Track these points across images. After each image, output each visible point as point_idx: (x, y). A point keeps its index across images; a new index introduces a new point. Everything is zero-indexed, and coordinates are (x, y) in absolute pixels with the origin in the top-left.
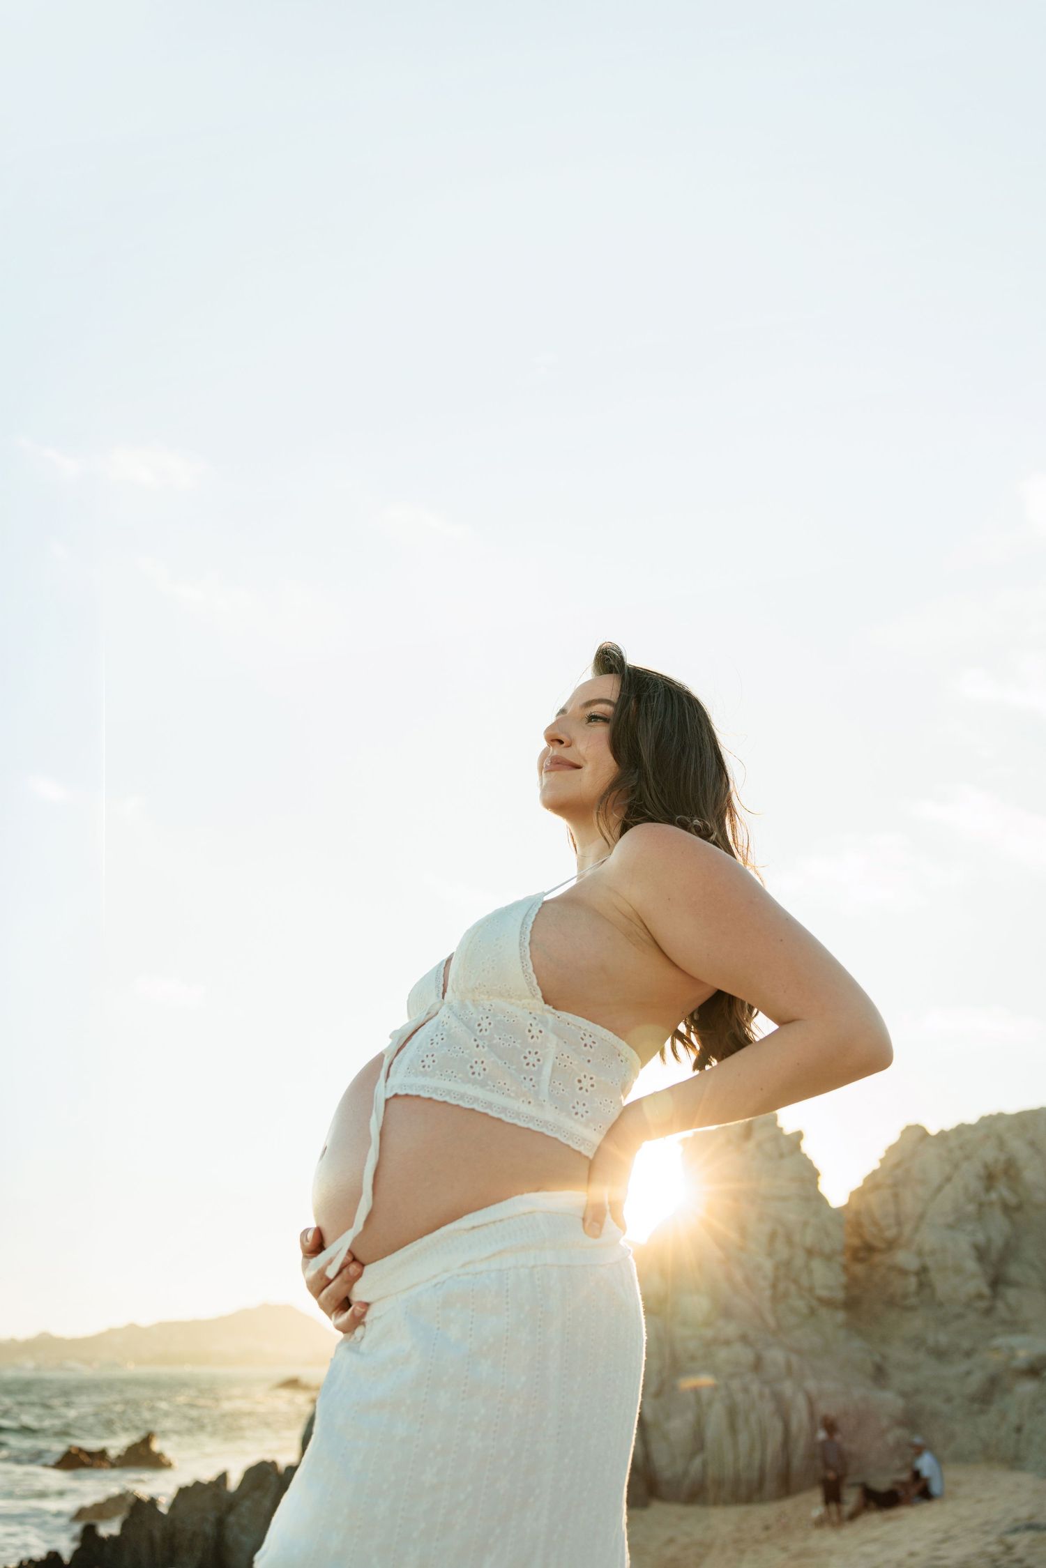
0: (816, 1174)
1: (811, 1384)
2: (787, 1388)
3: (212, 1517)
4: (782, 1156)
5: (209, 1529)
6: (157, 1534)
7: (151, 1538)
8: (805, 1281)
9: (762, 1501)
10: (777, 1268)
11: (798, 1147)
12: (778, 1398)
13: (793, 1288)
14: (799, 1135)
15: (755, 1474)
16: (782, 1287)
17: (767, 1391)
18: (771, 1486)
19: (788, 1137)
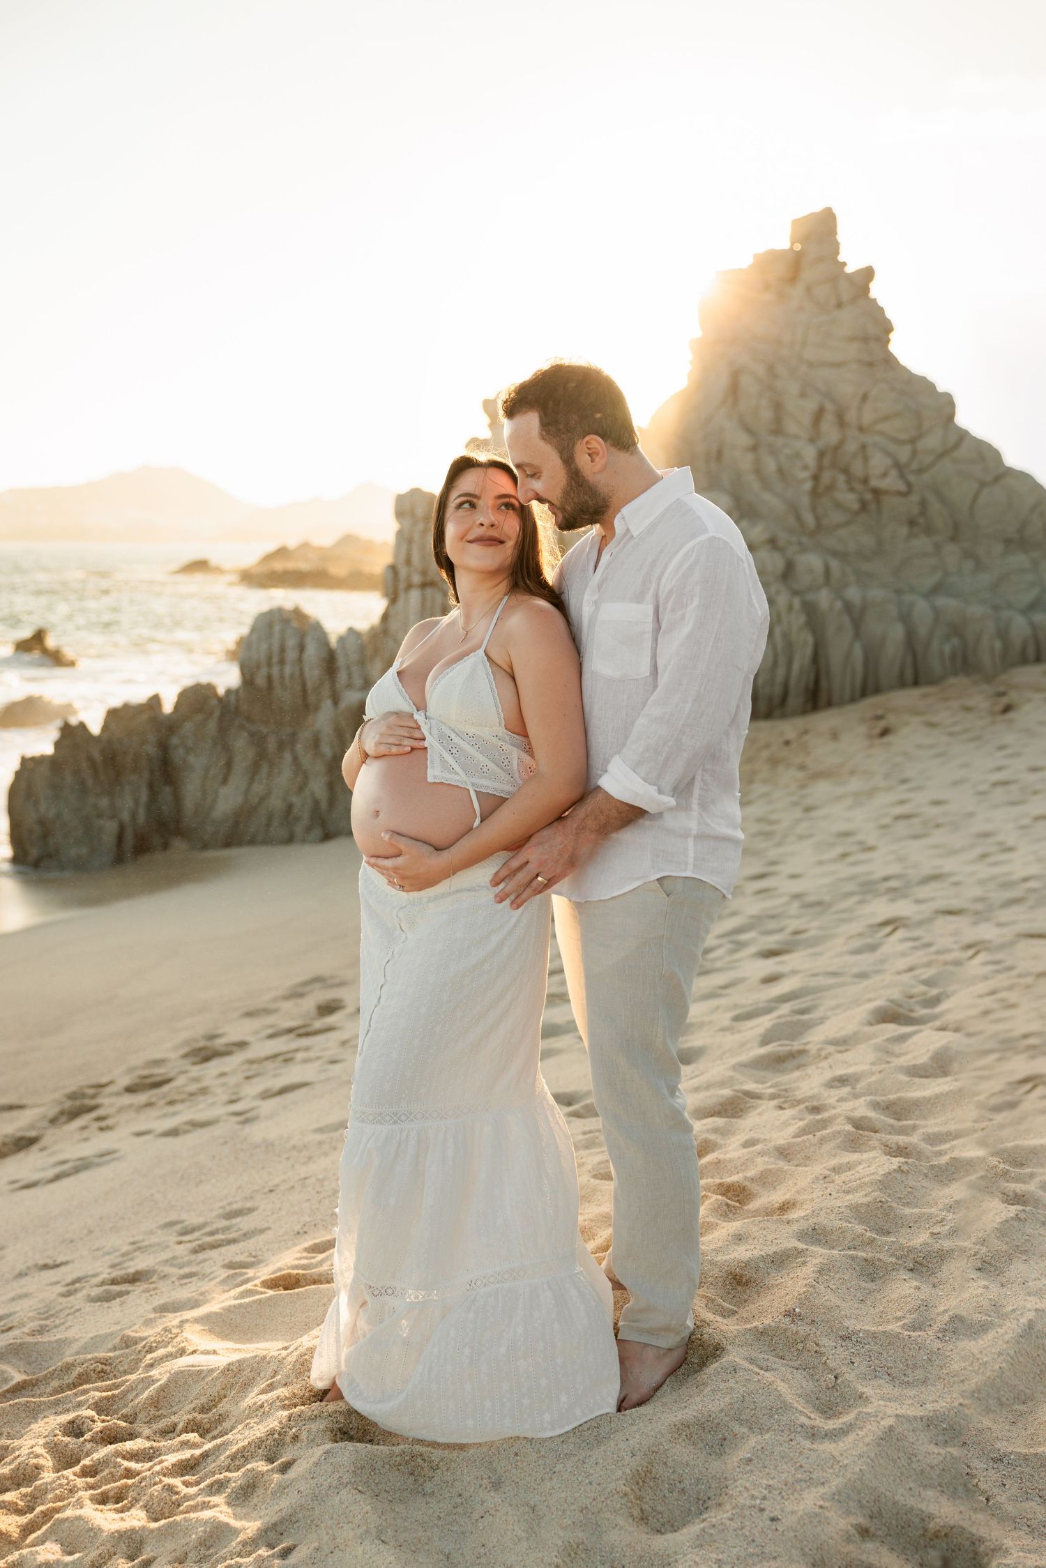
0: (887, 328)
1: (853, 593)
2: (824, 598)
3: (152, 738)
4: (839, 305)
5: (151, 749)
6: (97, 756)
7: (90, 759)
8: (857, 469)
9: (783, 716)
10: (821, 454)
11: (866, 290)
12: (810, 610)
13: (841, 479)
14: (868, 273)
15: (778, 690)
16: (826, 477)
17: (797, 602)
18: (794, 701)
19: (849, 277)
